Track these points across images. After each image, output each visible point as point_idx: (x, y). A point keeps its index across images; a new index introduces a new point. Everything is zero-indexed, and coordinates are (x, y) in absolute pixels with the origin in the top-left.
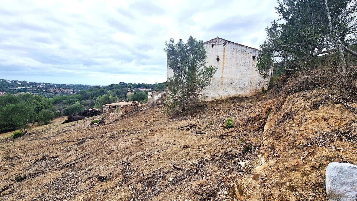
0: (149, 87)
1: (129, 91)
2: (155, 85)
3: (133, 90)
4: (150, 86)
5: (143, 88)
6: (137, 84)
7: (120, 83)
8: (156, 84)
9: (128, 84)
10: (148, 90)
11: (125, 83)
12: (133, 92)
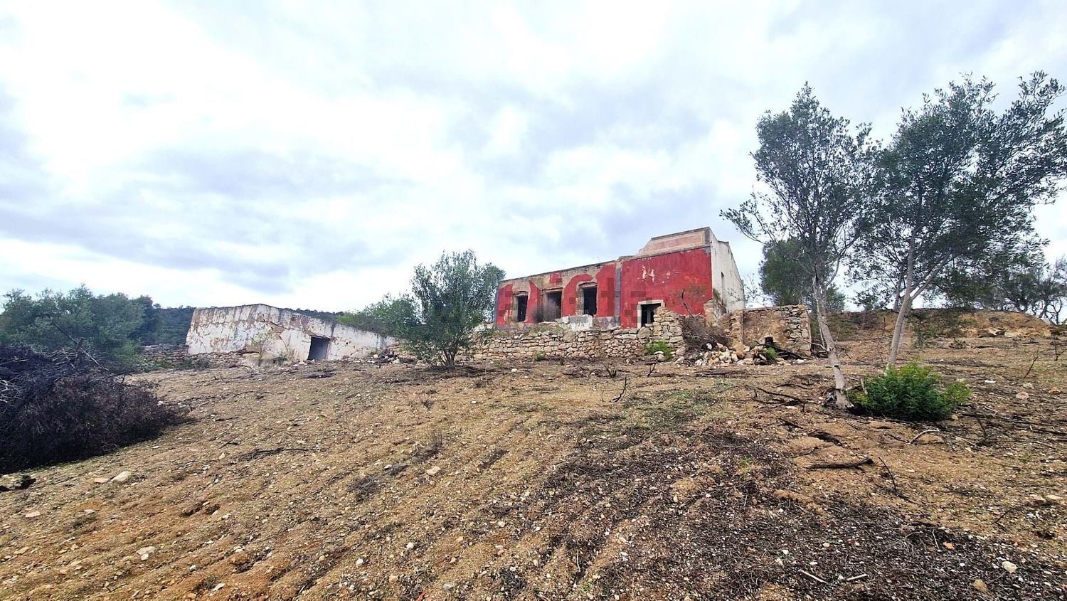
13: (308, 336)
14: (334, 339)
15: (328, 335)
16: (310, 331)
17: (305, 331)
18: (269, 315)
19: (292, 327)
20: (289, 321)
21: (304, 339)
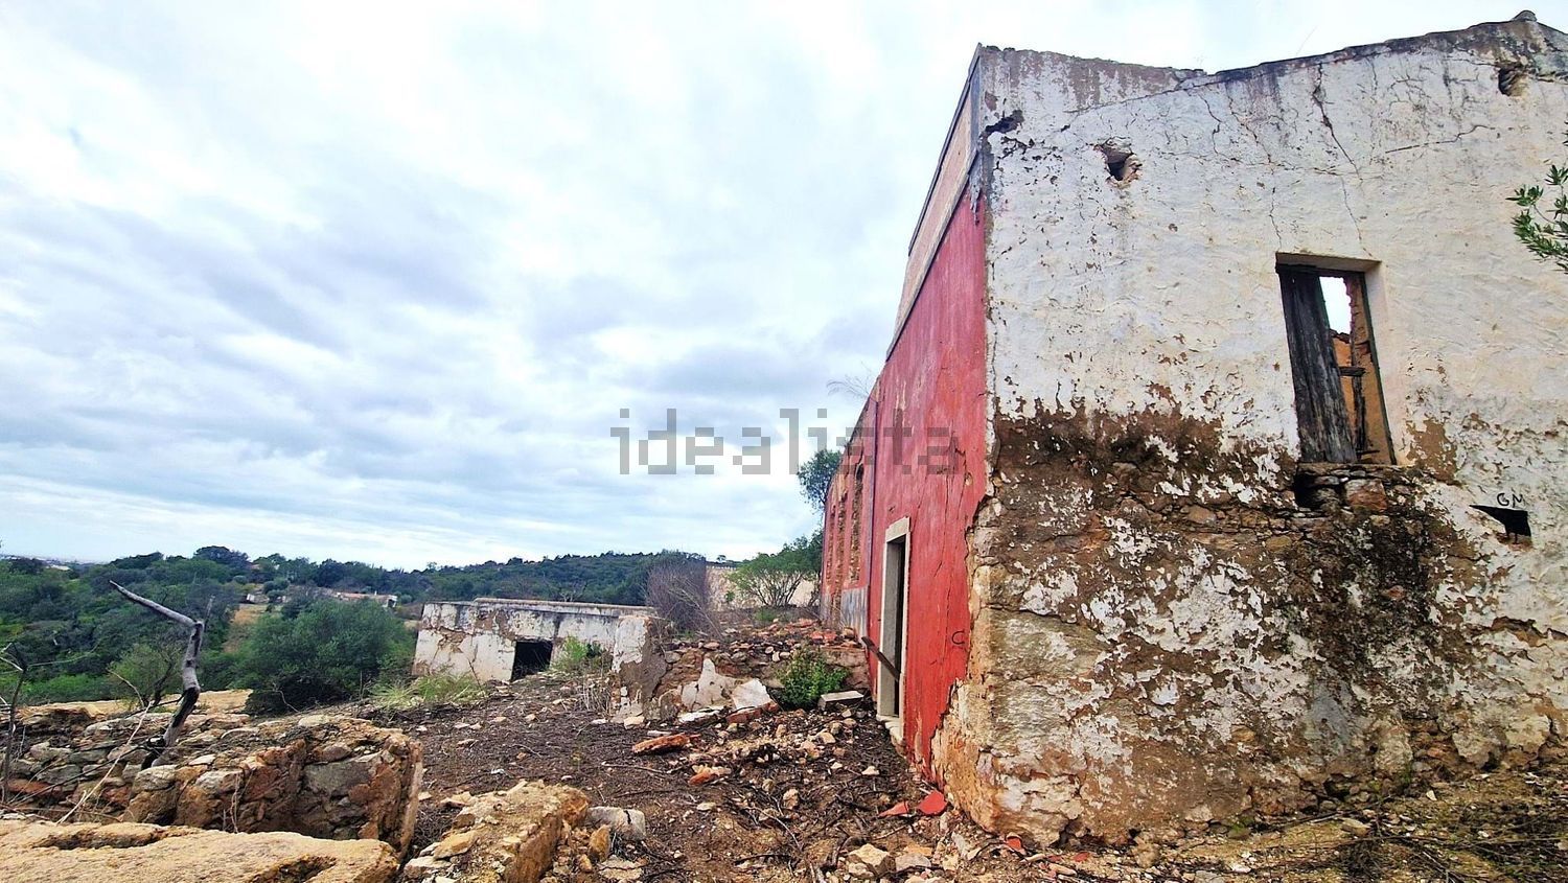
0: (385, 584)
1: (251, 597)
2: (422, 573)
3: (281, 595)
4: (393, 577)
5: (351, 587)
6: (319, 563)
7: (205, 552)
8: (430, 571)
9: (255, 562)
10: (381, 597)
11: (236, 554)
12: (278, 608)
13: (508, 642)
14: (560, 641)
15: (547, 636)
16: (513, 634)
17: (504, 634)
18: (439, 617)
19: (479, 630)
20: (473, 622)
21: (501, 647)
